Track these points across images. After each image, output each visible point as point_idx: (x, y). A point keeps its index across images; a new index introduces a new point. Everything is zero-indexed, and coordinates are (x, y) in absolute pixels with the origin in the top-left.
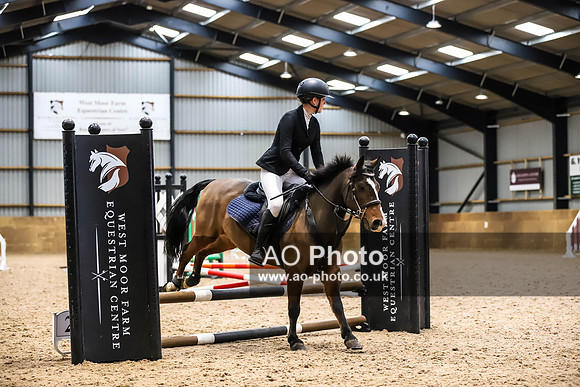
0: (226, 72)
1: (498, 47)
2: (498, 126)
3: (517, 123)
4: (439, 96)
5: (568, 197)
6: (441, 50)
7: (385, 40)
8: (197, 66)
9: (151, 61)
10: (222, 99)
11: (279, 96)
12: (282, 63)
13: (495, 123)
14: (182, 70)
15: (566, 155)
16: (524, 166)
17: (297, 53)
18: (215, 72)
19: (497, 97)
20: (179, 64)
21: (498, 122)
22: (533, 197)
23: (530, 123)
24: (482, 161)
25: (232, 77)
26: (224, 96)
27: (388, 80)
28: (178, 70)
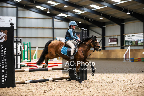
0: (32, 11)
1: (106, 5)
2: (105, 27)
3: (111, 26)
4: (90, 18)
5: (124, 46)
6: (90, 6)
7: (75, 3)
8: (24, 9)
9: (11, 7)
10: (31, 18)
11: (46, 18)
12: (47, 9)
13: (105, 26)
14: (20, 10)
15: (124, 35)
16: (113, 37)
17: (51, 6)
18: (29, 11)
19: (105, 19)
20: (19, 8)
21: (106, 25)
22: (115, 46)
23: (114, 26)
24: (101, 36)
25: (34, 12)
26: (31, 17)
27: (76, 14)
28: (19, 10)
